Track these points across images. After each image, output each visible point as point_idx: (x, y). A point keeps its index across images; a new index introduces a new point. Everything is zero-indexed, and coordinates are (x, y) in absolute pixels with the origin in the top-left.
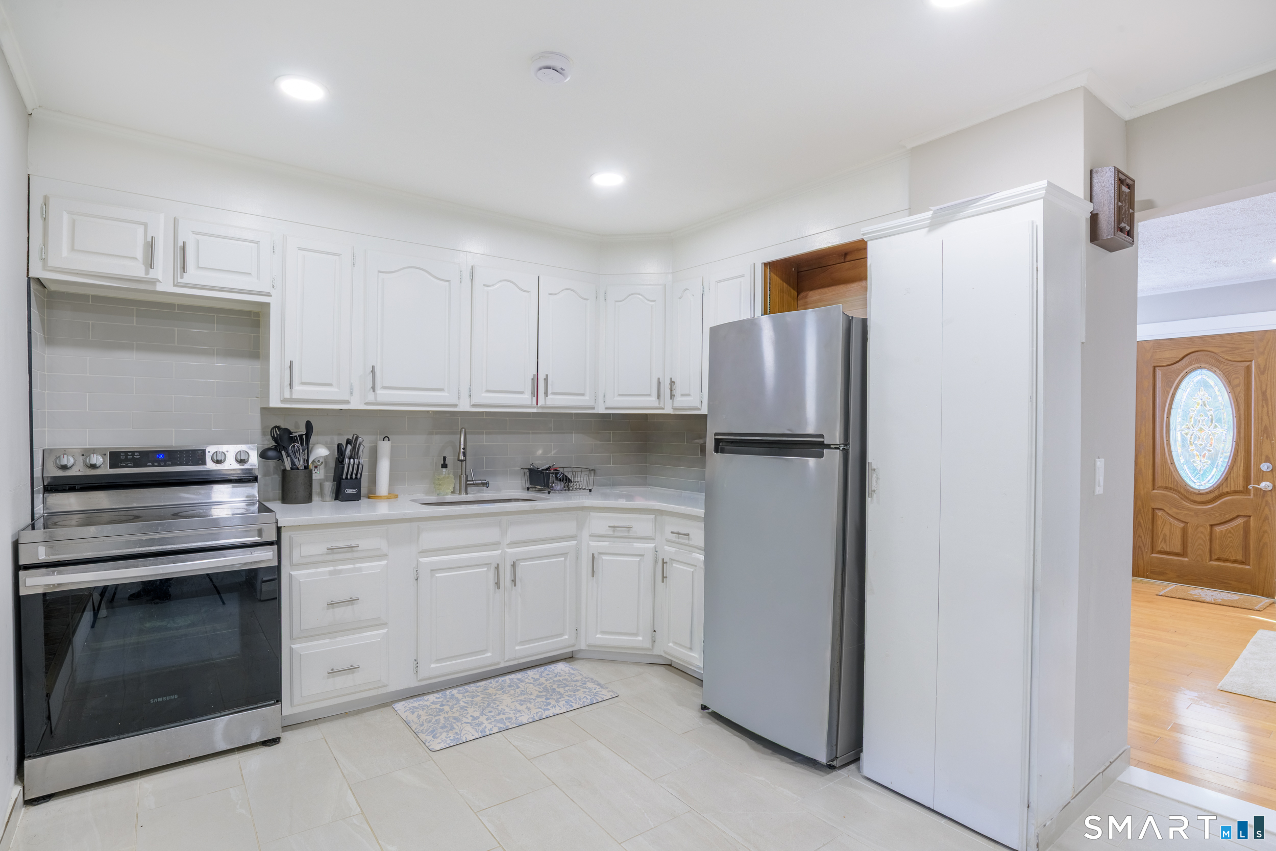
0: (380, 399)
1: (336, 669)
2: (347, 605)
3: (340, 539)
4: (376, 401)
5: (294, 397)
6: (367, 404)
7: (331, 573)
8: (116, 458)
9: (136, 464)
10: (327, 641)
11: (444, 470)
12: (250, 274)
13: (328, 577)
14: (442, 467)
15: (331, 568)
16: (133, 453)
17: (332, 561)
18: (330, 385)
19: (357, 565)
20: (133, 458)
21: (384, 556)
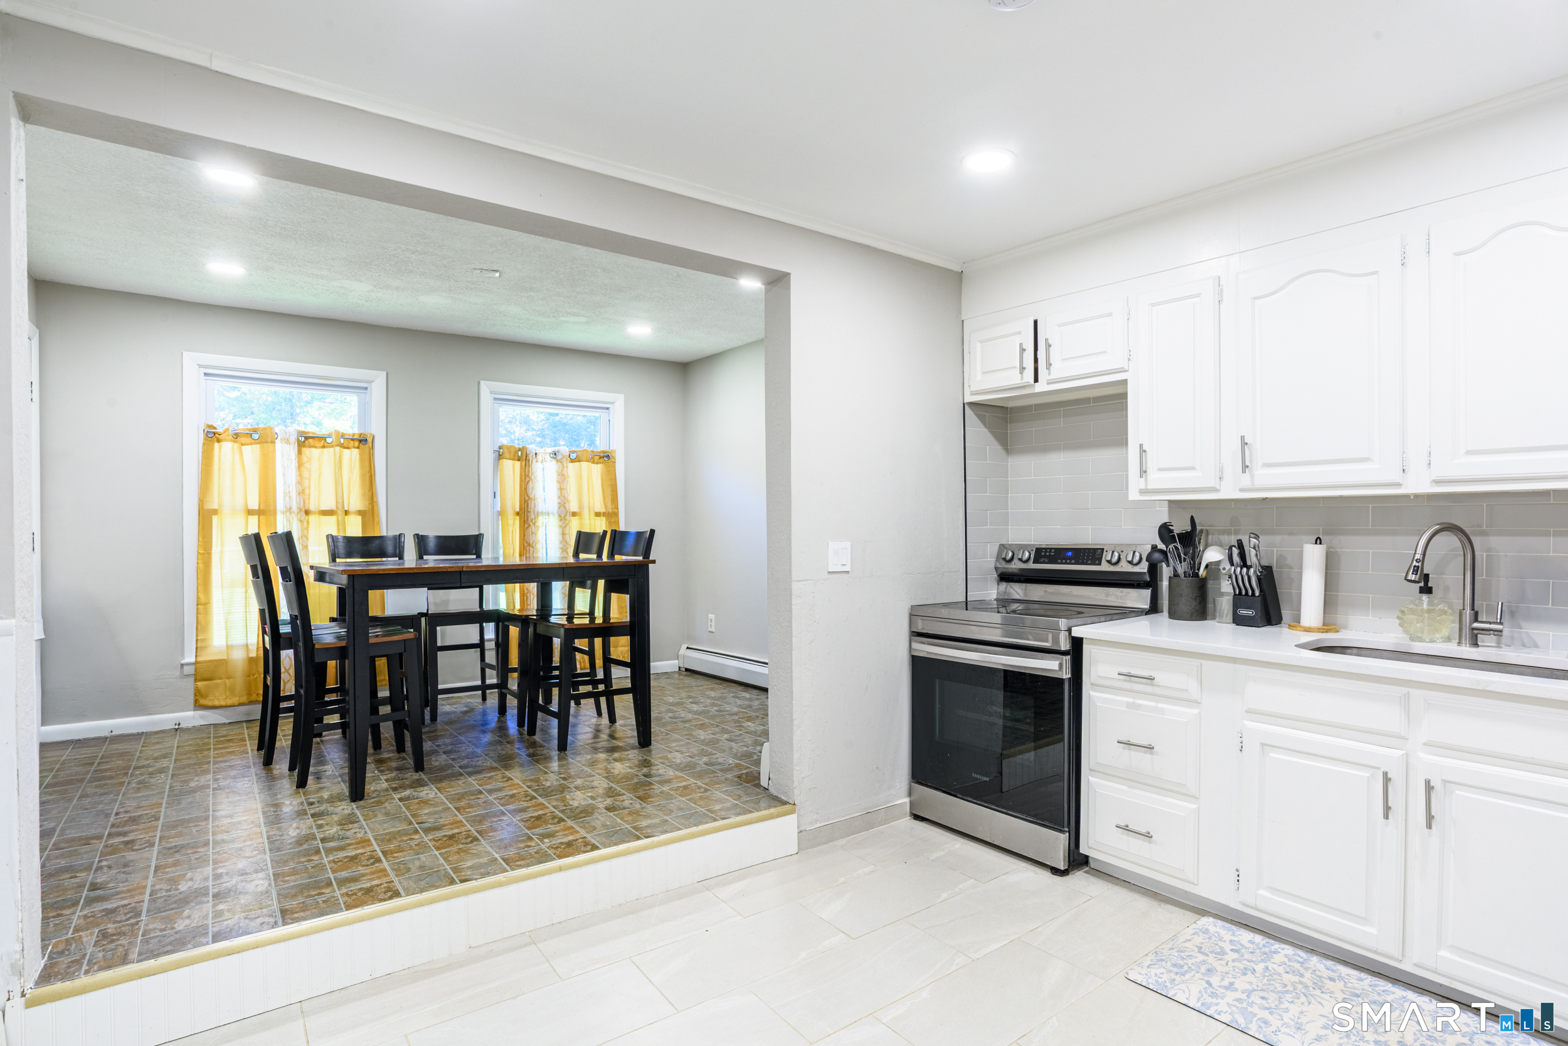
0: (1258, 483)
1: (1131, 827)
2: (1146, 753)
3: (1139, 664)
4: (1253, 485)
5: (1150, 487)
6: (1241, 490)
7: (1130, 706)
8: (1041, 554)
9: (1052, 561)
10: (1125, 788)
11: (1425, 597)
12: (1105, 352)
13: (1125, 709)
14: (1420, 593)
15: (1131, 700)
16: (1051, 549)
17: (1130, 691)
18: (1193, 468)
19: (1160, 705)
20: (1050, 554)
21: (1196, 703)
